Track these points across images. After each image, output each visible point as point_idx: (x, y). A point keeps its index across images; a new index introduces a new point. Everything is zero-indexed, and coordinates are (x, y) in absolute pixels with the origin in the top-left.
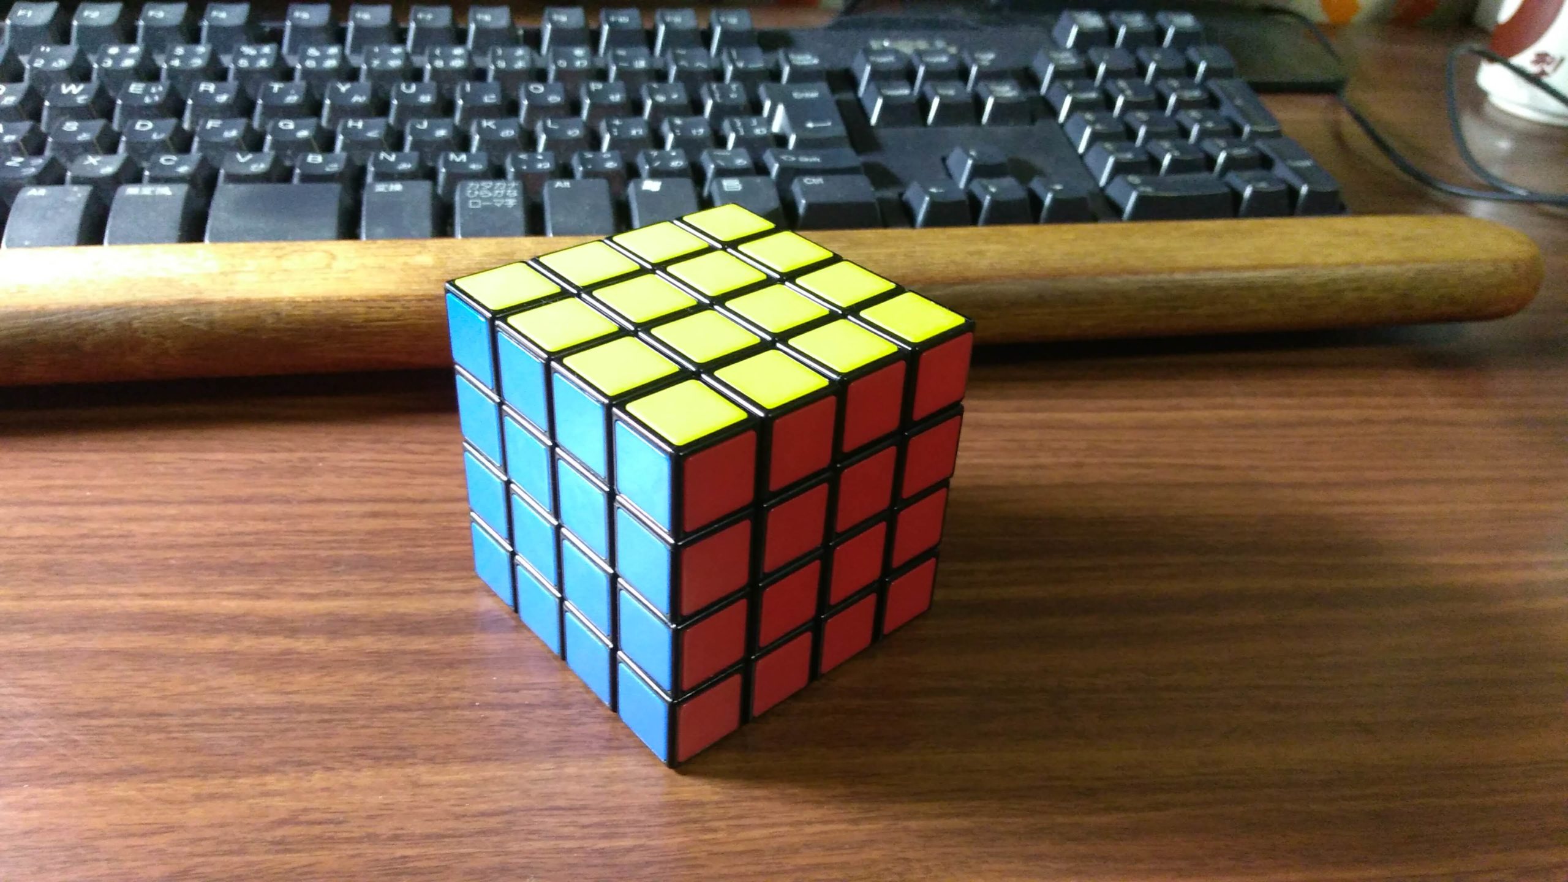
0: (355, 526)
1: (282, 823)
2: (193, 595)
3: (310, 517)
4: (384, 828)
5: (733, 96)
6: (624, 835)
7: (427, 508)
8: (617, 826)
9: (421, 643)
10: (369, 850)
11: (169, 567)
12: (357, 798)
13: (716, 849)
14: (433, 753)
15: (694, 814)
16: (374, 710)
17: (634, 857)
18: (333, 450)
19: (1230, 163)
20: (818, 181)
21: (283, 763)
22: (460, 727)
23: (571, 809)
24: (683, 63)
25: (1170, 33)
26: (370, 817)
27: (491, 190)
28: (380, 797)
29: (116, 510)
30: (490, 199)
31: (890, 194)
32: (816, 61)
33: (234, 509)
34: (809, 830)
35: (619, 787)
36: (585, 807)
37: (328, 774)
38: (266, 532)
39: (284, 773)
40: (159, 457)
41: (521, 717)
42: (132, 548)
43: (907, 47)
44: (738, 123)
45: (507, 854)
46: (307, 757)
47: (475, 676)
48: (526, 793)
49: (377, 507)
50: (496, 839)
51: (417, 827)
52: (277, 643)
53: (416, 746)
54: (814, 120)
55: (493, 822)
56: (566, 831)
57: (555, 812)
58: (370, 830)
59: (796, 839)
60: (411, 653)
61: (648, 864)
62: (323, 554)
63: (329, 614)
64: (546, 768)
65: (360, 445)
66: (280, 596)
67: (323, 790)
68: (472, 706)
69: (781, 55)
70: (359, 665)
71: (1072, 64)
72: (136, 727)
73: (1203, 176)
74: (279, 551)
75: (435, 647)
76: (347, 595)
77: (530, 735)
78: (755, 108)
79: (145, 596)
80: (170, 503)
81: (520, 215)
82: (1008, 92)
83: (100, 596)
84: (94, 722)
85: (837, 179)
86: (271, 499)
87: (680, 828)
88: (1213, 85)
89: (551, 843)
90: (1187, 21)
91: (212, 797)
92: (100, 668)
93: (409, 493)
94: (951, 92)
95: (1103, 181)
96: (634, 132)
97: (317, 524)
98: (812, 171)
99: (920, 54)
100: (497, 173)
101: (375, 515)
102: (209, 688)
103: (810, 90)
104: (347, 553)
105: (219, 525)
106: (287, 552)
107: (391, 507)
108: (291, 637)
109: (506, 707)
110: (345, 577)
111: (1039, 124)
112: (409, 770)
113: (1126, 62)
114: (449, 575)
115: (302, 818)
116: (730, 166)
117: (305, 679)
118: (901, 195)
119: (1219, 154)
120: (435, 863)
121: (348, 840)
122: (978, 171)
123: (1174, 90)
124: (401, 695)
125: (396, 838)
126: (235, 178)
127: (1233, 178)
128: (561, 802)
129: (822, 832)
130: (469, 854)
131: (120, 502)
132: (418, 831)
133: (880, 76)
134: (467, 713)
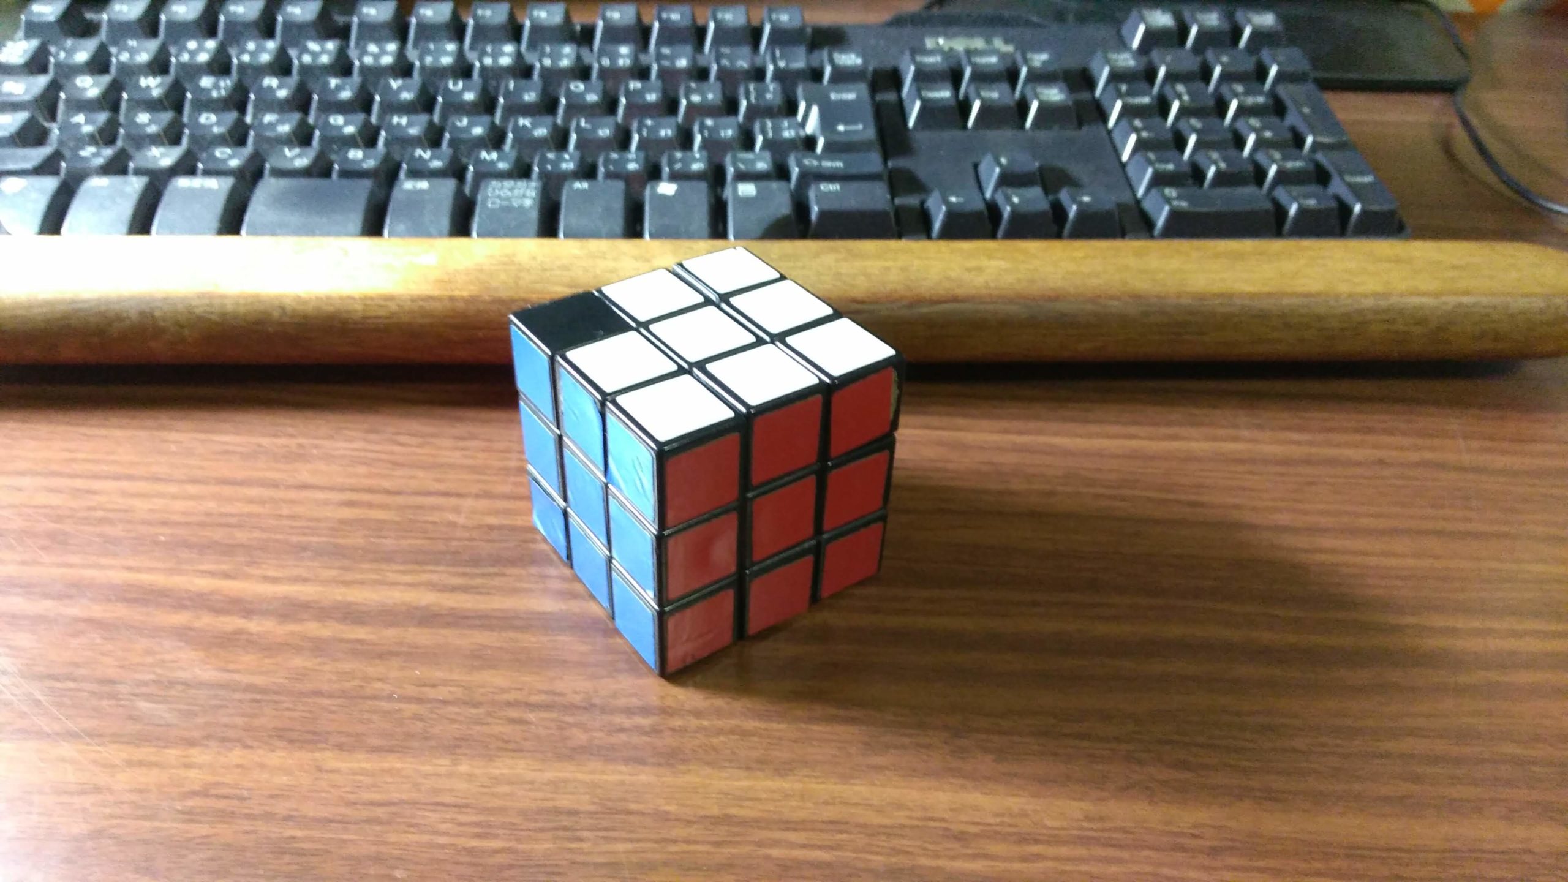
0: (329, 514)
1: (194, 794)
2: (171, 571)
3: (293, 502)
4: (281, 808)
5: (769, 96)
6: (496, 836)
7: (400, 500)
8: (490, 826)
9: (361, 633)
10: (262, 827)
11: (156, 543)
12: (265, 776)
13: (581, 858)
14: (344, 739)
15: (566, 821)
16: (302, 694)
17: (500, 859)
18: (331, 437)
19: (1282, 177)
20: (834, 187)
21: (208, 737)
22: (375, 717)
23: (455, 806)
24: (725, 62)
25: (1247, 32)
26: (272, 797)
27: (511, 190)
28: (285, 778)
29: (125, 485)
30: (508, 199)
31: (912, 201)
32: (859, 61)
33: (227, 490)
34: (673, 848)
35: (505, 789)
36: (467, 806)
37: (246, 751)
38: (250, 515)
39: (207, 746)
40: (174, 436)
41: (432, 712)
42: (130, 522)
43: (959, 45)
44: (769, 124)
45: (386, 843)
46: (231, 733)
47: (402, 668)
48: (417, 786)
49: (355, 496)
50: (378, 828)
51: (310, 810)
52: (232, 623)
53: (328, 733)
54: (846, 123)
55: (380, 812)
56: (444, 827)
57: (439, 808)
58: (267, 808)
59: (658, 856)
60: (348, 641)
61: (511, 867)
62: (295, 539)
63: (285, 598)
64: (444, 763)
65: (354, 434)
66: (247, 577)
67: (238, 766)
68: (390, 698)
69: (825, 54)
70: (298, 649)
71: (1130, 68)
72: (93, 693)
73: (1249, 190)
74: (257, 534)
75: (372, 637)
76: (305, 580)
77: (436, 730)
78: (791, 108)
79: (130, 569)
80: (171, 481)
81: (534, 215)
82: (1055, 95)
83: (90, 566)
84: (58, 685)
85: (855, 185)
86: (263, 483)
87: (549, 835)
88: (1282, 91)
89: (426, 838)
90: (1267, 20)
91: (141, 764)
92: (75, 635)
93: (386, 484)
94: (995, 95)
95: (1140, 192)
96: (663, 133)
97: (299, 510)
98: (831, 177)
99: (969, 53)
100: (522, 171)
101: (350, 504)
102: (163, 661)
103: (848, 91)
104: (315, 539)
105: (211, 505)
106: (265, 536)
107: (366, 497)
108: (244, 617)
109: (419, 701)
110: (310, 564)
111: (1085, 129)
112: (317, 755)
113: (1191, 63)
114: (402, 568)
115: (213, 792)
116: (750, 169)
117: (248, 659)
118: (923, 203)
119: (1271, 166)
120: (319, 846)
121: (249, 817)
122: (1008, 180)
123: (1236, 95)
124: (330, 681)
125: (288, 818)
126: (279, 173)
127: (1281, 194)
128: (447, 799)
129: (684, 852)
130: (351, 840)
131: (130, 478)
132: (311, 814)
133: (924, 77)
134: (383, 704)
